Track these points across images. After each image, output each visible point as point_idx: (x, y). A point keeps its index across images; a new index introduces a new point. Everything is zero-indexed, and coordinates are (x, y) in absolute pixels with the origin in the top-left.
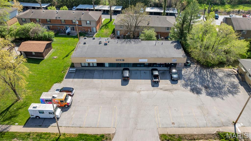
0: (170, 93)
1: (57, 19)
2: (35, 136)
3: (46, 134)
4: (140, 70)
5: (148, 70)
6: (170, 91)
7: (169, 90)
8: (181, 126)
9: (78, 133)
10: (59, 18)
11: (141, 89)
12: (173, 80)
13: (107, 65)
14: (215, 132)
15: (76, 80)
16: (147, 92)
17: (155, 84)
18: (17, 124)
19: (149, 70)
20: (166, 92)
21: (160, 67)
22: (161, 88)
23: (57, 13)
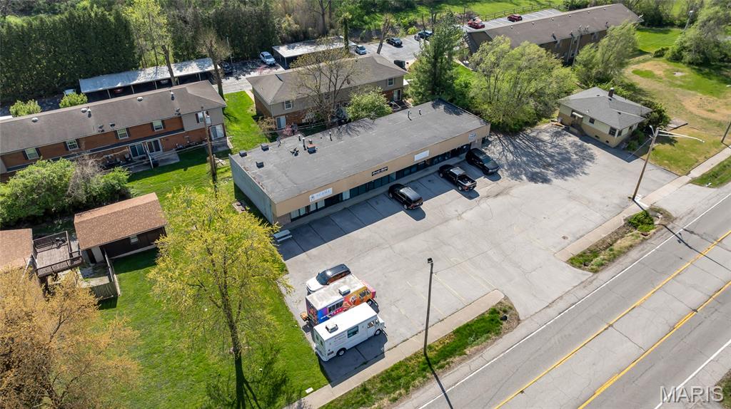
0: (508, 196)
1: (103, 131)
2: (379, 385)
3: (395, 368)
4: (417, 180)
5: (430, 174)
6: (506, 194)
7: (501, 192)
8: (578, 236)
9: (449, 331)
10: (111, 125)
11: (456, 211)
12: (492, 173)
13: (346, 196)
14: (623, 223)
15: (313, 251)
16: (472, 211)
17: (470, 193)
18: (311, 389)
19: (433, 173)
20: (500, 198)
21: (444, 160)
22: (486, 194)
23: (90, 116)
